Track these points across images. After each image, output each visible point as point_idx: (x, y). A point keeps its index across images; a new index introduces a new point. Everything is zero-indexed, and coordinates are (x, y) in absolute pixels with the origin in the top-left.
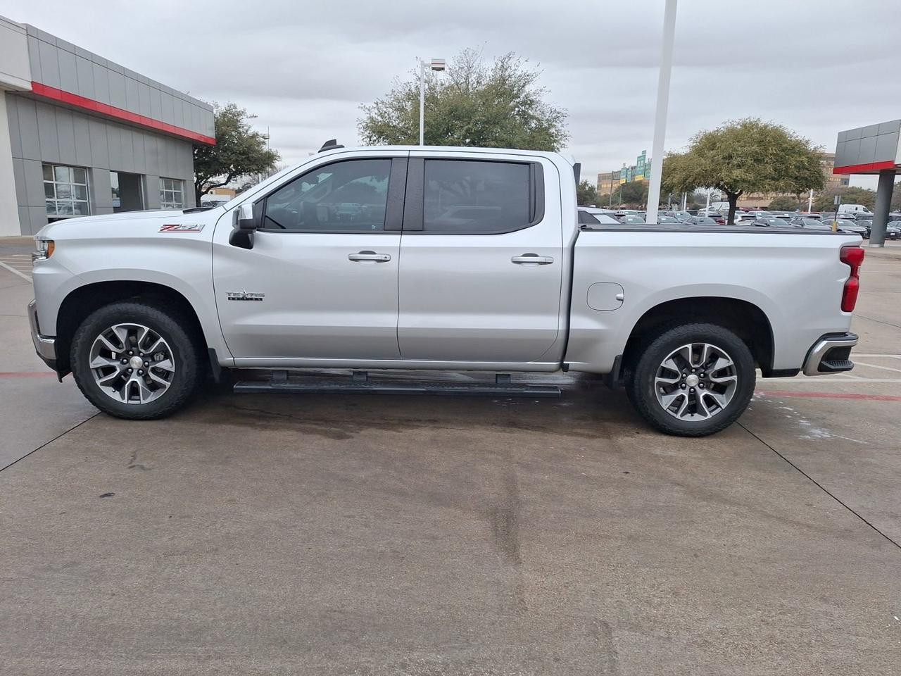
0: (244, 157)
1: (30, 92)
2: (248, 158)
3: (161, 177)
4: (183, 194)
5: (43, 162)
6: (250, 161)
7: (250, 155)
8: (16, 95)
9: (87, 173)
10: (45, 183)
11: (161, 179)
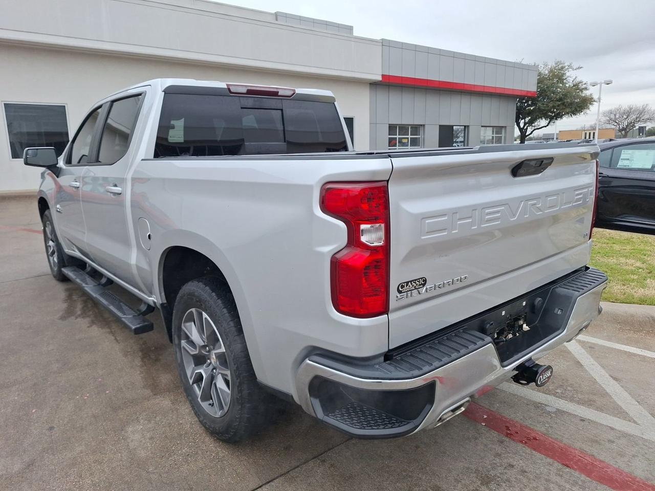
0: (559, 103)
1: (381, 81)
2: (563, 104)
3: (482, 126)
4: (503, 138)
5: (389, 124)
6: (565, 106)
7: (565, 101)
8: (376, 84)
9: (421, 129)
10: (389, 138)
11: (483, 128)
